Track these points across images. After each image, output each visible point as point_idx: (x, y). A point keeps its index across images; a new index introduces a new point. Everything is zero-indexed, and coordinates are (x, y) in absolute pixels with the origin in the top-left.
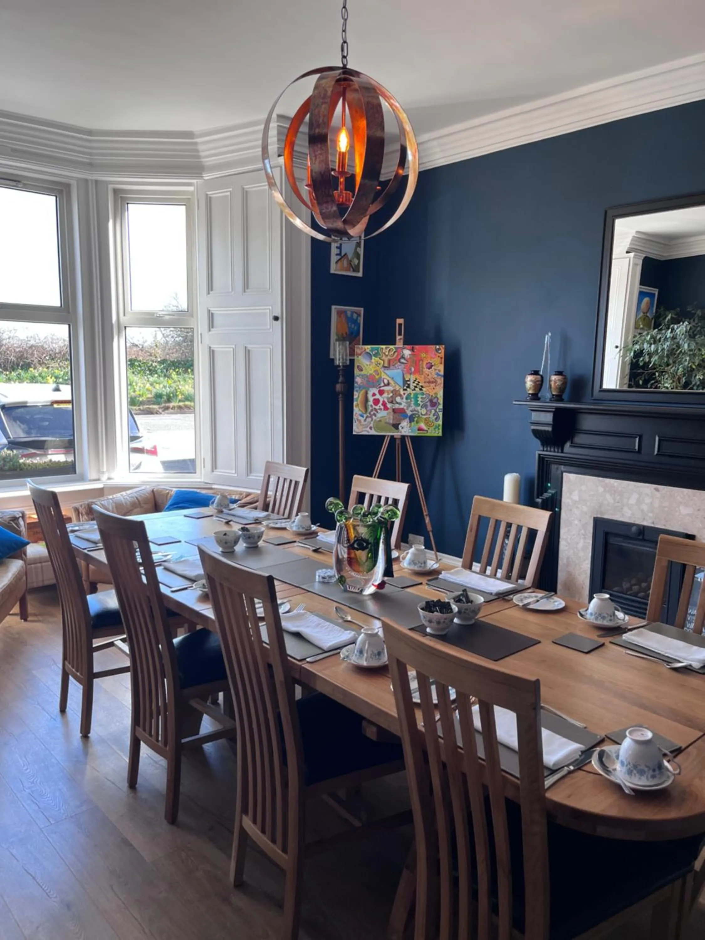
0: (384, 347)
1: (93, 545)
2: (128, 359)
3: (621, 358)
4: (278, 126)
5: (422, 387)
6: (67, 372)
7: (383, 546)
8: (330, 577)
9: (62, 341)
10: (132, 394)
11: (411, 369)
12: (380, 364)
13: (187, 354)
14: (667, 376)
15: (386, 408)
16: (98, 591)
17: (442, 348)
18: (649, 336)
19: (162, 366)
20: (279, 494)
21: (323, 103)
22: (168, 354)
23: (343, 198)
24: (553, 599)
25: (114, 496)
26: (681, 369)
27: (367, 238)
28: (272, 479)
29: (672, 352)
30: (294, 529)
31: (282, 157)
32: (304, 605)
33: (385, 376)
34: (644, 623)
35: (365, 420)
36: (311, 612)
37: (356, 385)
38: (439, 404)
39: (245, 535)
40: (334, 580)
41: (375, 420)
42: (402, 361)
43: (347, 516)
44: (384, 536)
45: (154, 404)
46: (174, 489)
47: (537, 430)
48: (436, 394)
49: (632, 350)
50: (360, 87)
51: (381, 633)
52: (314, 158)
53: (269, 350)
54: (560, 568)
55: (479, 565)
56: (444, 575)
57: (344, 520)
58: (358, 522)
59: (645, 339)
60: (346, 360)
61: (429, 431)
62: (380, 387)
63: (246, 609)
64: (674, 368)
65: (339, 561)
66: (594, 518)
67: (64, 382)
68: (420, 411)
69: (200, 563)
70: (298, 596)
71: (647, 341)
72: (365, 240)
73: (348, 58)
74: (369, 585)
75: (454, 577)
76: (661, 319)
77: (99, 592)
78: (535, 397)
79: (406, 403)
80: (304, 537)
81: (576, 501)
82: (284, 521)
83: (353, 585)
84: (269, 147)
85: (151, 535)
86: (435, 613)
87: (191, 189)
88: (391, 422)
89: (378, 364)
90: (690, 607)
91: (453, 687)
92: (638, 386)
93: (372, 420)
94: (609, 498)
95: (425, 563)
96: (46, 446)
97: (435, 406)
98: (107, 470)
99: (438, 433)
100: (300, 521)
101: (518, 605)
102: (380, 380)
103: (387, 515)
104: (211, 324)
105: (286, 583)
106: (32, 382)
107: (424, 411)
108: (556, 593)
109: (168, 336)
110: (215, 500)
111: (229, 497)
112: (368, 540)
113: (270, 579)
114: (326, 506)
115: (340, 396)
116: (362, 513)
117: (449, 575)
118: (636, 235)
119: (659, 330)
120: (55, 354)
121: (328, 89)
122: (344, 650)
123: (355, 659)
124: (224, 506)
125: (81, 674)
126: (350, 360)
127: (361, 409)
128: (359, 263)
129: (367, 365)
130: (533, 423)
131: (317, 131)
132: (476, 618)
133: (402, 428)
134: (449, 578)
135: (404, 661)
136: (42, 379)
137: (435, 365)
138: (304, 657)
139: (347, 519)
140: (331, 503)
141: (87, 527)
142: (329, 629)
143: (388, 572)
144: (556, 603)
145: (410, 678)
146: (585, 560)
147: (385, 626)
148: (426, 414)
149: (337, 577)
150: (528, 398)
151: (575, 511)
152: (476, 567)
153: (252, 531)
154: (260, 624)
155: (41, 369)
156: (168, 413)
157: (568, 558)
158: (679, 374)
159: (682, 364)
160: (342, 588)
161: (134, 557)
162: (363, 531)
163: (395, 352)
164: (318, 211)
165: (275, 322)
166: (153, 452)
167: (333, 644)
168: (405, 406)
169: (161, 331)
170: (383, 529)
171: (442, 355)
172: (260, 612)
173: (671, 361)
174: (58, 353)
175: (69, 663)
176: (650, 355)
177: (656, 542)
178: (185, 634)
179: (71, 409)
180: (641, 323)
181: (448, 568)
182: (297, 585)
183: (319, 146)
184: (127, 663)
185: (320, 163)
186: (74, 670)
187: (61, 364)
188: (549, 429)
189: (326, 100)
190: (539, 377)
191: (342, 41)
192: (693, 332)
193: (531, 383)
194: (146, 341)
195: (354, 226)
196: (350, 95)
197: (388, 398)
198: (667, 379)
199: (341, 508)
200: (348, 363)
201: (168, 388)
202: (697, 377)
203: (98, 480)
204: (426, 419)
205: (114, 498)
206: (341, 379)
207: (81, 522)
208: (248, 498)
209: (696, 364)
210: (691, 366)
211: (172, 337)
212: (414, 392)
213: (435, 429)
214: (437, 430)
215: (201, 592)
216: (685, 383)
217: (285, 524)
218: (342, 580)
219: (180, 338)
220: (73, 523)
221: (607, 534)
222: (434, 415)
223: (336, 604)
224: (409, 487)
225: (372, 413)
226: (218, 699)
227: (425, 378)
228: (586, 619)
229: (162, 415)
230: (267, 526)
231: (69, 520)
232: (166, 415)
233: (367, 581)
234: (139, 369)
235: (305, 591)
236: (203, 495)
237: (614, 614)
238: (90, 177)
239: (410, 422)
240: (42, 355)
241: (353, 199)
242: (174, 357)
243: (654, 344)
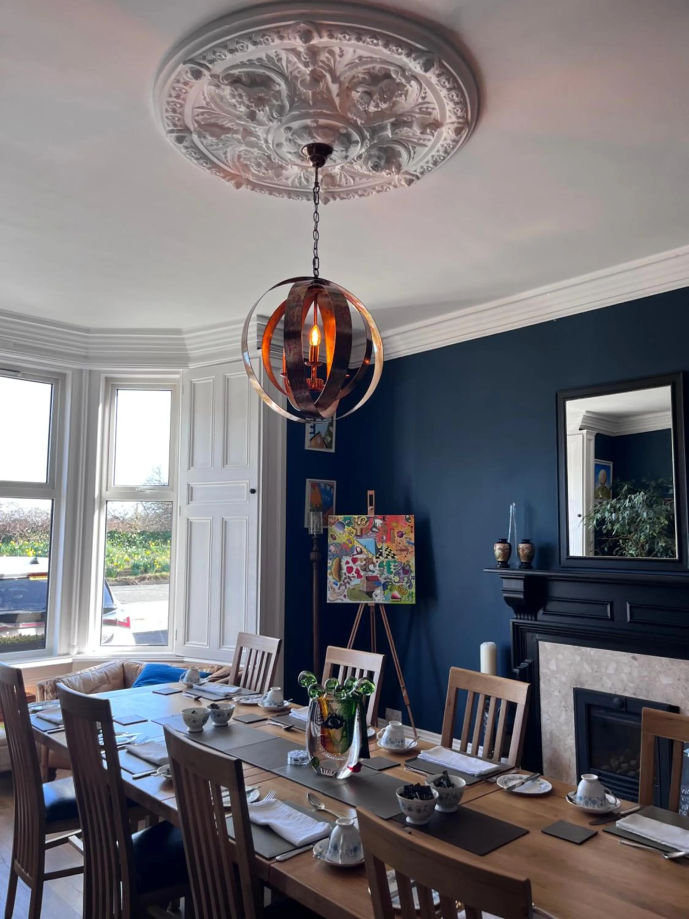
0: (356, 516)
1: (53, 727)
2: (107, 531)
3: (585, 527)
4: (258, 324)
5: (394, 555)
6: (47, 545)
7: (358, 723)
8: (303, 759)
9: (45, 515)
10: (109, 564)
11: (382, 538)
12: (352, 533)
13: (166, 526)
14: (630, 543)
15: (359, 576)
16: (56, 778)
17: (412, 517)
18: (609, 506)
19: (141, 537)
20: (251, 667)
21: (297, 306)
22: (148, 526)
23: (315, 385)
24: (539, 781)
25: (83, 671)
26: (643, 537)
27: (339, 418)
28: (244, 651)
29: (632, 521)
30: (266, 705)
31: (260, 350)
32: (274, 792)
33: (358, 545)
34: (637, 807)
35: (339, 588)
36: (282, 801)
37: (329, 553)
38: (412, 572)
39: (214, 713)
40: (306, 763)
41: (349, 588)
42: (374, 529)
43: (320, 690)
44: (359, 713)
45: (131, 575)
46: (145, 663)
47: (510, 598)
48: (408, 561)
49: (594, 518)
50: (329, 293)
51: (356, 825)
52: (288, 352)
53: (245, 521)
54: (544, 744)
55: (460, 741)
56: (422, 755)
57: (317, 696)
58: (332, 697)
59: (606, 508)
60: (320, 529)
61: (403, 599)
62: (353, 555)
63: (212, 798)
64: (636, 536)
65: (312, 740)
66: (574, 689)
67: (44, 555)
68: (393, 579)
69: (164, 744)
70: (268, 782)
71: (608, 510)
72: (337, 421)
73: (319, 270)
74: (344, 768)
75: (434, 757)
76: (618, 489)
77: (58, 779)
78: (505, 565)
79: (379, 570)
80: (275, 714)
81: (554, 671)
82: (256, 696)
83: (327, 768)
84: (248, 342)
85: (116, 713)
86: (415, 799)
87: (177, 376)
88: (365, 590)
89: (350, 533)
90: (682, 786)
91: (436, 890)
92: (604, 553)
93: (346, 588)
94: (587, 668)
95: (403, 741)
96: (17, 620)
97: (407, 574)
98: (78, 644)
99: (412, 601)
100: (273, 696)
101: (502, 789)
102: (352, 549)
103: (362, 689)
104: (190, 498)
105: (255, 766)
106: (11, 555)
107: (397, 579)
108: (542, 774)
109: (149, 508)
110: (185, 674)
111: (199, 670)
112: (342, 717)
113: (238, 763)
114: (299, 680)
115: (314, 564)
116: (336, 687)
117: (428, 755)
118: (587, 415)
119: (617, 500)
120: (38, 526)
121: (301, 295)
122: (317, 846)
123: (328, 857)
124: (195, 681)
125: (31, 875)
126: (324, 529)
127: (335, 578)
128: (331, 441)
129: (340, 534)
130: (505, 591)
131: (291, 328)
132: (459, 804)
133: (376, 596)
134: (429, 758)
135: (382, 859)
136: (23, 553)
137: (406, 533)
138: (274, 856)
139: (320, 694)
140: (304, 677)
141: (50, 706)
142: (300, 821)
143: (364, 753)
144: (543, 786)
145: (389, 878)
146: (569, 735)
147: (360, 816)
148: (399, 582)
149: (310, 759)
150: (498, 566)
151: (554, 681)
152: (457, 744)
153: (221, 708)
154: (226, 816)
155: (22, 541)
156: (144, 584)
157: (551, 733)
158: (642, 541)
159: (643, 532)
160: (316, 771)
161: (97, 740)
162: (337, 707)
163: (366, 522)
164: (293, 396)
165: (252, 495)
166: (127, 624)
167: (306, 839)
168: (378, 574)
169: (143, 504)
170: (358, 705)
171: (413, 524)
172: (226, 801)
173: (632, 529)
174: (40, 526)
175: (19, 862)
176: (613, 523)
177: (639, 715)
178: (146, 827)
179: (47, 582)
180: (600, 493)
181: (428, 747)
182: (268, 769)
183: (293, 341)
184: (81, 863)
185: (294, 355)
186: (23, 870)
187: (42, 536)
188: (521, 596)
189: (300, 304)
190: (507, 545)
191: (313, 257)
192: (650, 501)
193: (500, 551)
194: (127, 514)
195: (326, 409)
196: (320, 299)
197: (361, 566)
198: (631, 546)
199: (314, 682)
200: (322, 532)
201: (146, 559)
202: (660, 544)
203: (68, 654)
204: (399, 587)
205: (82, 674)
206: (315, 548)
207: (46, 701)
208: (219, 672)
209: (657, 532)
210: (652, 534)
211: (153, 509)
212: (387, 560)
213: (408, 596)
214: (410, 597)
215: (165, 779)
216: (648, 550)
217: (256, 699)
218: (315, 762)
219: (161, 510)
220: (37, 702)
221: (589, 707)
222: (407, 583)
223: (308, 791)
224: (384, 657)
225: (346, 581)
226: (179, 905)
227: (397, 545)
228: (575, 804)
229: (137, 586)
230: (238, 702)
231: (33, 698)
232: (142, 585)
233: (342, 763)
234: (119, 540)
235: (275, 776)
236: (174, 668)
237: (605, 798)
238: (83, 368)
239: (384, 590)
240: (25, 528)
241: (325, 385)
242: (154, 528)
243: (615, 512)
